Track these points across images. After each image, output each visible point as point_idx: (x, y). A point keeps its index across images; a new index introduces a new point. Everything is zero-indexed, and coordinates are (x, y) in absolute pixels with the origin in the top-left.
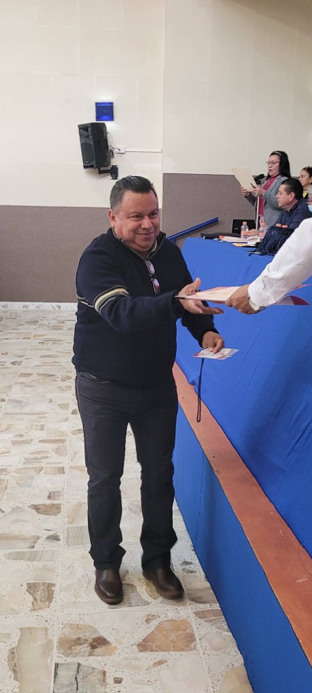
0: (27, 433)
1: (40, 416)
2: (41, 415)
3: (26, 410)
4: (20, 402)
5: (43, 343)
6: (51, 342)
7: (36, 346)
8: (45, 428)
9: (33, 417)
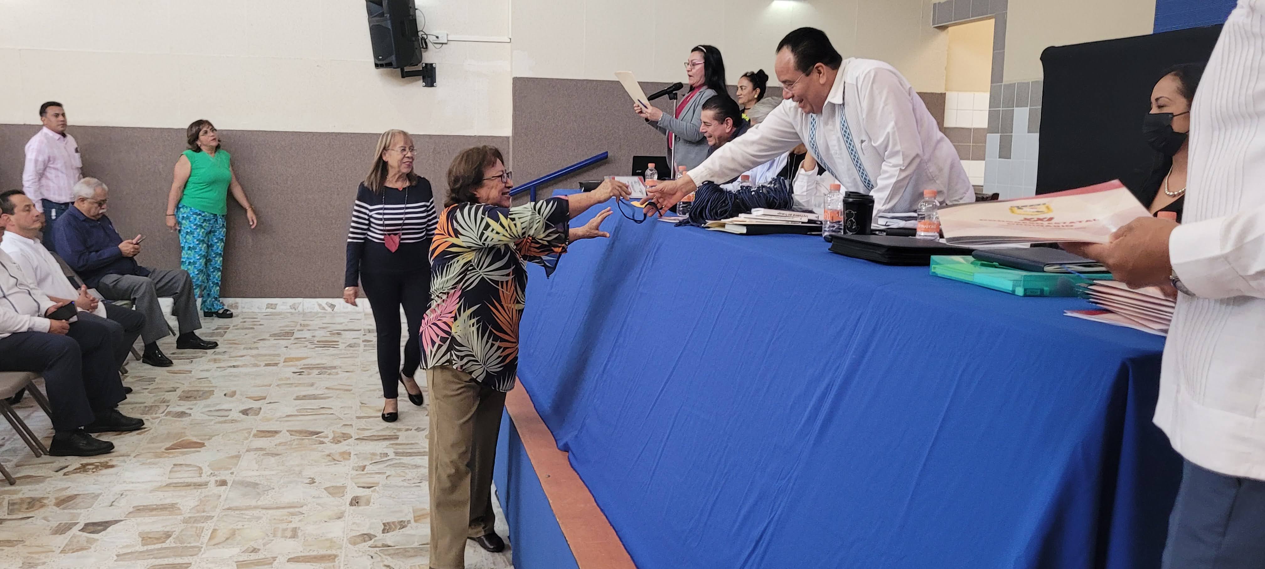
0: (264, 545)
1: (292, 510)
2: (294, 508)
3: (265, 500)
4: (255, 485)
5: (300, 373)
6: (316, 372)
7: (289, 378)
8: (300, 534)
9: (279, 512)
